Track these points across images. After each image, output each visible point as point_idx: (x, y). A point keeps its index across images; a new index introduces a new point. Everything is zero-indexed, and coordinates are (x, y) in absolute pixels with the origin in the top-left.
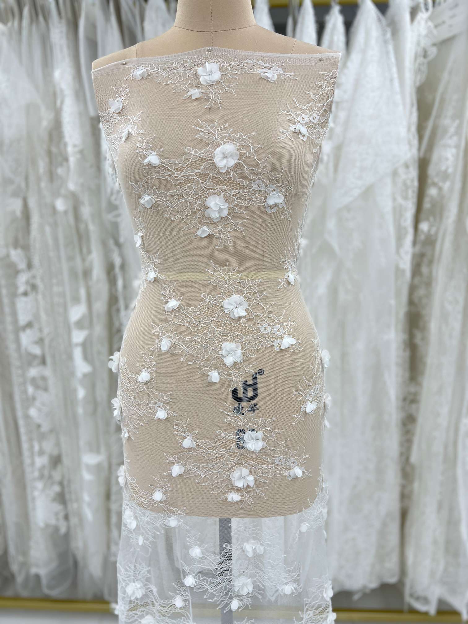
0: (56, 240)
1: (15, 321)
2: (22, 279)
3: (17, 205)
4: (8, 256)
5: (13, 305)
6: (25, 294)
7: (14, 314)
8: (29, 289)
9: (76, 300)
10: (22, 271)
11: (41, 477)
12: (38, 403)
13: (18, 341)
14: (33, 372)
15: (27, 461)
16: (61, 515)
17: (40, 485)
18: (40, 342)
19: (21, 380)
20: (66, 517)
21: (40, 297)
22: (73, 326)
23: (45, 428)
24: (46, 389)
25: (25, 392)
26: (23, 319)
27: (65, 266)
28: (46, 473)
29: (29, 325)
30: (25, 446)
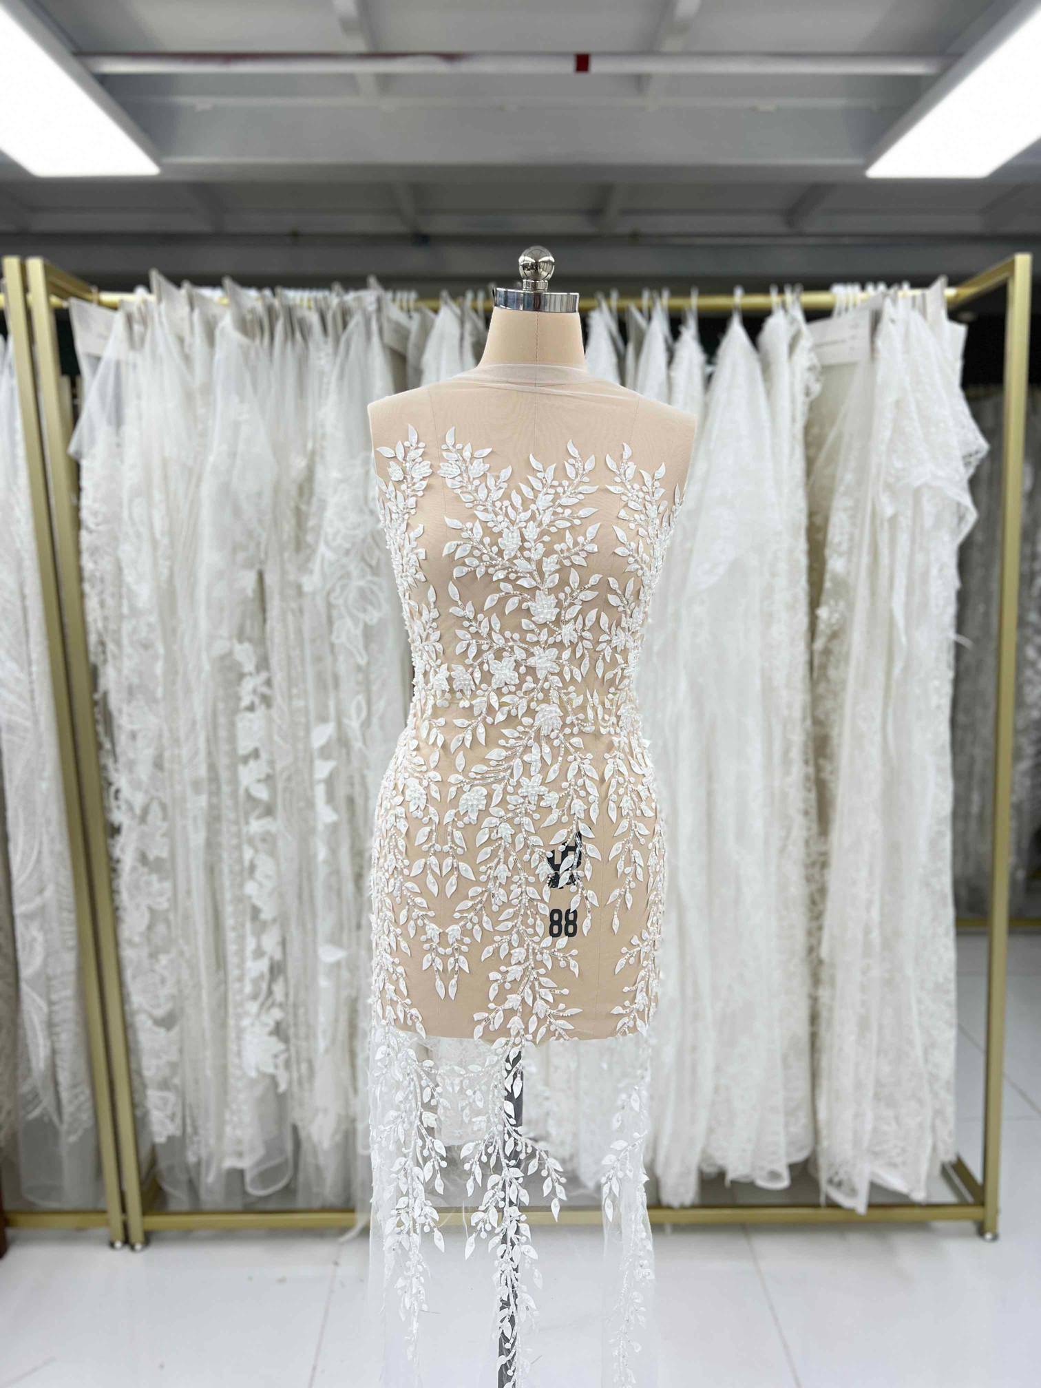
0: (299, 631)
1: (234, 750)
2: (248, 685)
3: (248, 581)
4: (230, 653)
5: (232, 725)
6: (251, 708)
7: (232, 739)
8: (257, 701)
9: (323, 719)
10: (251, 674)
11: (255, 997)
12: (258, 874)
13: (234, 780)
14: (256, 826)
15: (234, 972)
16: (282, 1057)
17: (253, 1007)
18: (269, 779)
19: (234, 842)
20: (287, 1064)
21: (274, 712)
22: (316, 754)
23: (267, 915)
24: (273, 853)
25: (240, 860)
26: (245, 745)
27: (310, 671)
28: (264, 986)
29: (256, 754)
30: (232, 948)
